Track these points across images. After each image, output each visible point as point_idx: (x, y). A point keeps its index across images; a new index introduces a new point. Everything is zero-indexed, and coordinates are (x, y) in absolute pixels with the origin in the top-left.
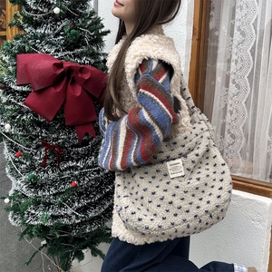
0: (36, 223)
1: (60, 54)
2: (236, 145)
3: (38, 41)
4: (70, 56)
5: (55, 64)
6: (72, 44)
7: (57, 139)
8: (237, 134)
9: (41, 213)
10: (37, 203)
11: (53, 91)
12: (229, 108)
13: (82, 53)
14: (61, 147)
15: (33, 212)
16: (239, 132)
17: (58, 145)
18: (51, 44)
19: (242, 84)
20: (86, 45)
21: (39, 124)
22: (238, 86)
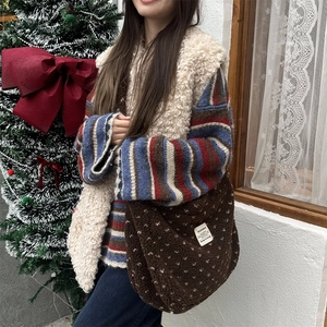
0: (33, 255)
1: (56, 47)
2: (291, 158)
3: (28, 30)
4: (67, 47)
6: (70, 33)
7: (56, 153)
8: (292, 143)
9: (37, 244)
10: (33, 232)
11: (46, 95)
12: (282, 110)
13: (84, 43)
14: (61, 163)
15: (29, 242)
16: (295, 141)
17: (56, 162)
18: (45, 34)
19: (299, 78)
20: (89, 32)
21: (33, 136)
22: (294, 81)
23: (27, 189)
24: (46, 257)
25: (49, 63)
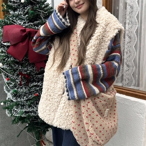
0: (18, 115)
1: (26, 25)
2: (130, 71)
3: (14, 18)
4: (32, 25)
5: (21, 30)
6: (32, 19)
7: (27, 70)
9: (20, 110)
10: (17, 105)
11: (21, 45)
12: (126, 50)
13: (39, 23)
14: (29, 75)
15: (16, 109)
16: (131, 63)
17: (27, 74)
18: (22, 19)
19: (132, 36)
20: (41, 18)
21: (17, 63)
22: (130, 37)
23: (15, 86)
24: (23, 116)
25: (23, 31)
